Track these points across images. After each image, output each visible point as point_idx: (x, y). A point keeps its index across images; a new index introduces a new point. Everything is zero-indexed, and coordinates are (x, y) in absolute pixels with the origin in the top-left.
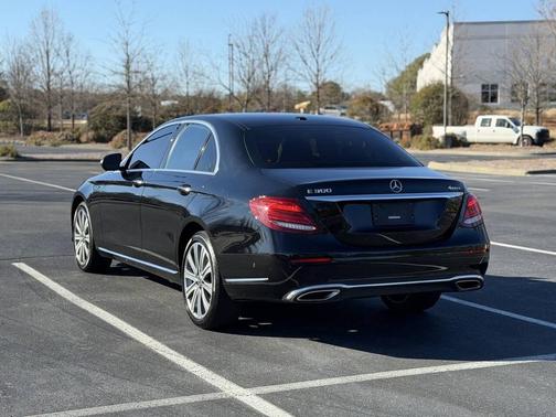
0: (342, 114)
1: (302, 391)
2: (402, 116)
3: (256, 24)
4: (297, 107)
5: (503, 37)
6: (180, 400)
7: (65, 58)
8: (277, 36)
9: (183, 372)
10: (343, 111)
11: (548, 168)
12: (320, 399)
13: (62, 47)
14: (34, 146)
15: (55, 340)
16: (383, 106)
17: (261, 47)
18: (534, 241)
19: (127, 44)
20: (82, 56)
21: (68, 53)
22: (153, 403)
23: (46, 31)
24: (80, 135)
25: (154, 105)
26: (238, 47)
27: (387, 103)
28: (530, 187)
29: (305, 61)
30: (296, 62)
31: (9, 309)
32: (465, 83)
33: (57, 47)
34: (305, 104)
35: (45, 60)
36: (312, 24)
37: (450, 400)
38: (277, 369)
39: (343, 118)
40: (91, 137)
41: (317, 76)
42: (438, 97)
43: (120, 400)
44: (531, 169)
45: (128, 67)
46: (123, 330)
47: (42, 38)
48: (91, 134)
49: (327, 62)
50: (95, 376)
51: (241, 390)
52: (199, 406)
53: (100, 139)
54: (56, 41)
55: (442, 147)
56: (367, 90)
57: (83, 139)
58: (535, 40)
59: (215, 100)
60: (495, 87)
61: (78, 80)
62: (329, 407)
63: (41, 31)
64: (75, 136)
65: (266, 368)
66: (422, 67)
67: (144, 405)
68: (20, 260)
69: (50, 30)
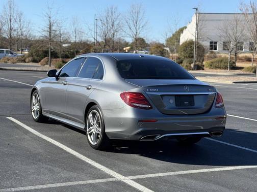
0: (146, 53)
1: (151, 178)
2: (174, 55)
3: (108, 10)
4: (124, 49)
5: (221, 20)
6: (97, 181)
7: (19, 23)
8: (118, 16)
9: (96, 168)
10: (146, 52)
11: (242, 81)
12: (160, 182)
13: (18, 17)
14: (3, 63)
15: (34, 152)
16: (165, 50)
17: (110, 21)
18: (242, 113)
19: (50, 18)
20: (27, 22)
21: (20, 20)
22: (85, 182)
23: (10, 10)
24: (25, 59)
25: (61, 46)
26: (101, 21)
27: (167, 49)
28: (235, 89)
29: (130, 28)
30: (126, 28)
31: (10, 138)
32: (203, 41)
33: (15, 17)
34: (128, 48)
35: (9, 24)
36: (134, 11)
37: (218, 184)
38: (138, 168)
39: (146, 54)
40: (30, 60)
41: (136, 35)
42: (191, 47)
43: (70, 180)
44: (235, 81)
45: (50, 28)
46: (64, 149)
47: (8, 13)
48: (30, 58)
49: (140, 29)
50: (56, 169)
51: (124, 177)
52: (106, 183)
53: (35, 61)
54: (15, 15)
55: (193, 70)
56: (157, 42)
57: (27, 60)
58: (235, 22)
59: (88, 45)
60: (216, 43)
61: (25, 33)
62: (165, 186)
63: (8, 10)
64: (23, 59)
65: (133, 168)
66: (182, 33)
67: (81, 183)
68: (10, 116)
69: (12, 10)
